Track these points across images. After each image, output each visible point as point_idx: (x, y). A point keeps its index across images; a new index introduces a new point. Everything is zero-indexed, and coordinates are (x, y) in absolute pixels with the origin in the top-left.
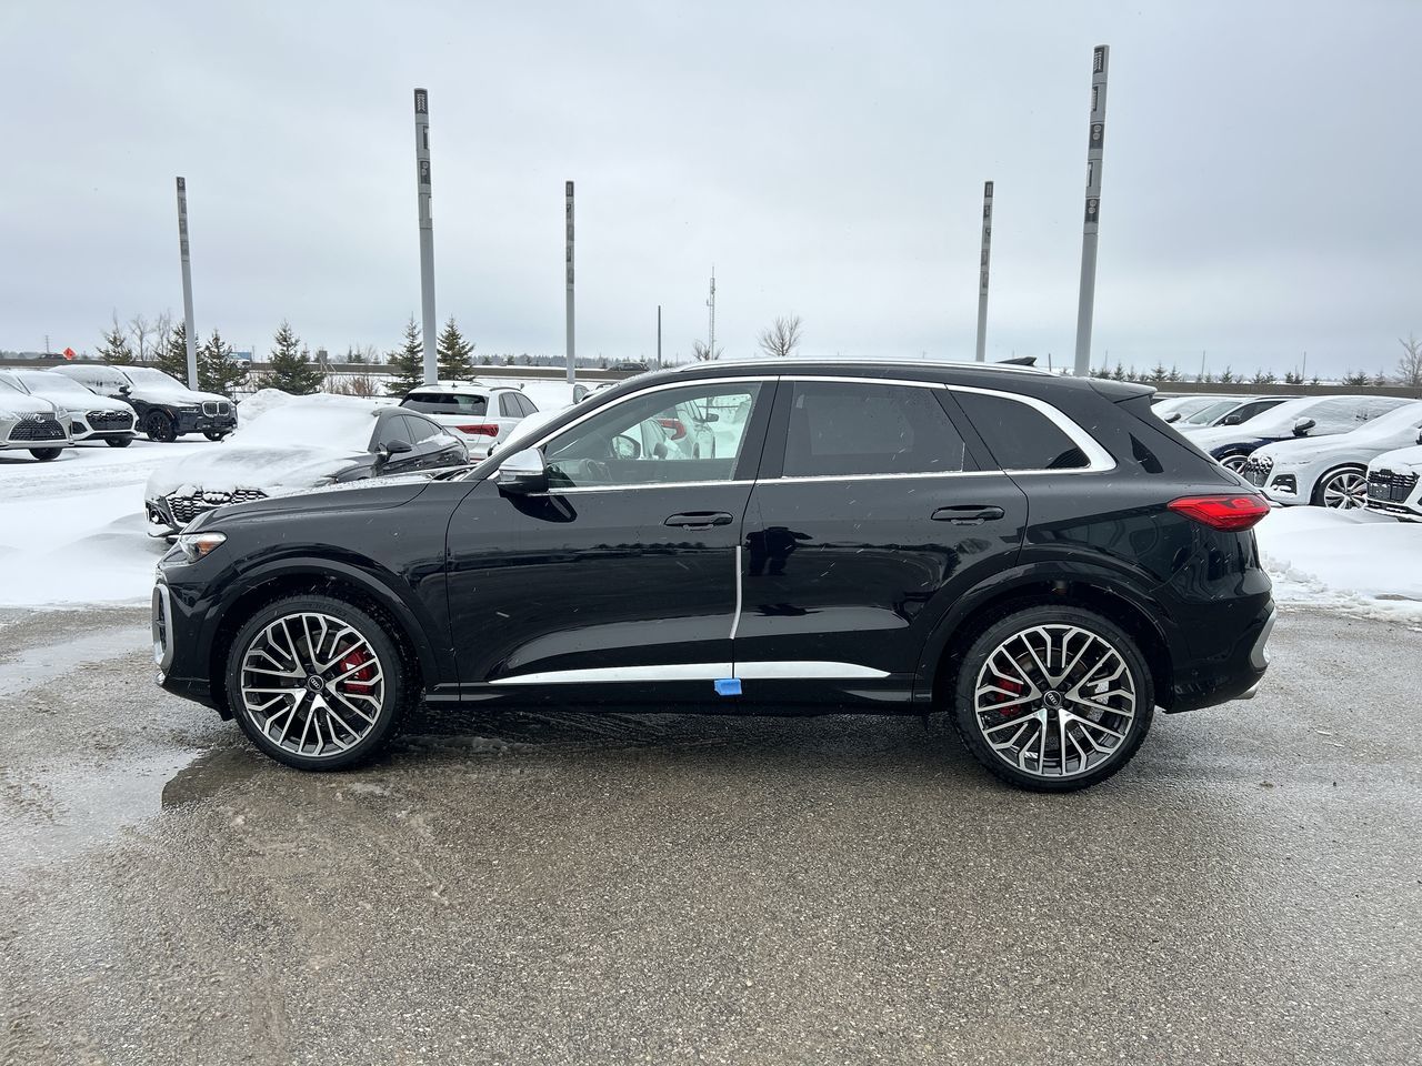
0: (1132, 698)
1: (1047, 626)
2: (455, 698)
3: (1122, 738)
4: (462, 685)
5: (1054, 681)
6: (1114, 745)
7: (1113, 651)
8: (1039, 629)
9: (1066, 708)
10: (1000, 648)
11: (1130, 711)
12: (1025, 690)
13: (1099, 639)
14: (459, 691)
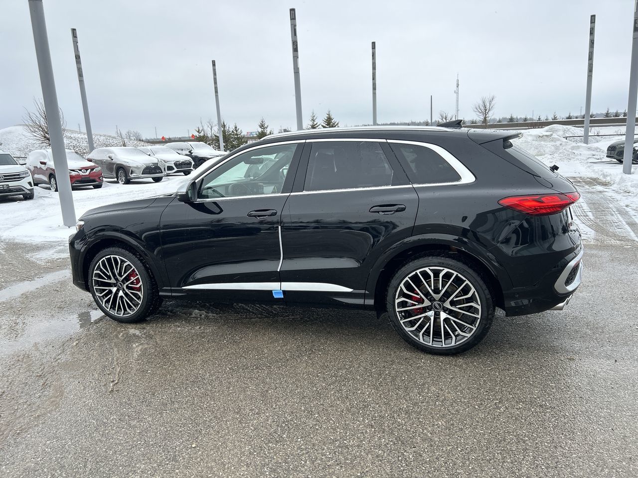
0: (479, 308)
1: (431, 268)
2: (170, 294)
3: (475, 329)
4: (172, 288)
5: (437, 297)
6: (470, 332)
7: (467, 282)
8: (427, 269)
9: (444, 311)
10: (407, 278)
11: (478, 314)
12: (421, 301)
13: (459, 275)
14: (171, 291)
